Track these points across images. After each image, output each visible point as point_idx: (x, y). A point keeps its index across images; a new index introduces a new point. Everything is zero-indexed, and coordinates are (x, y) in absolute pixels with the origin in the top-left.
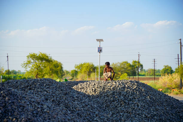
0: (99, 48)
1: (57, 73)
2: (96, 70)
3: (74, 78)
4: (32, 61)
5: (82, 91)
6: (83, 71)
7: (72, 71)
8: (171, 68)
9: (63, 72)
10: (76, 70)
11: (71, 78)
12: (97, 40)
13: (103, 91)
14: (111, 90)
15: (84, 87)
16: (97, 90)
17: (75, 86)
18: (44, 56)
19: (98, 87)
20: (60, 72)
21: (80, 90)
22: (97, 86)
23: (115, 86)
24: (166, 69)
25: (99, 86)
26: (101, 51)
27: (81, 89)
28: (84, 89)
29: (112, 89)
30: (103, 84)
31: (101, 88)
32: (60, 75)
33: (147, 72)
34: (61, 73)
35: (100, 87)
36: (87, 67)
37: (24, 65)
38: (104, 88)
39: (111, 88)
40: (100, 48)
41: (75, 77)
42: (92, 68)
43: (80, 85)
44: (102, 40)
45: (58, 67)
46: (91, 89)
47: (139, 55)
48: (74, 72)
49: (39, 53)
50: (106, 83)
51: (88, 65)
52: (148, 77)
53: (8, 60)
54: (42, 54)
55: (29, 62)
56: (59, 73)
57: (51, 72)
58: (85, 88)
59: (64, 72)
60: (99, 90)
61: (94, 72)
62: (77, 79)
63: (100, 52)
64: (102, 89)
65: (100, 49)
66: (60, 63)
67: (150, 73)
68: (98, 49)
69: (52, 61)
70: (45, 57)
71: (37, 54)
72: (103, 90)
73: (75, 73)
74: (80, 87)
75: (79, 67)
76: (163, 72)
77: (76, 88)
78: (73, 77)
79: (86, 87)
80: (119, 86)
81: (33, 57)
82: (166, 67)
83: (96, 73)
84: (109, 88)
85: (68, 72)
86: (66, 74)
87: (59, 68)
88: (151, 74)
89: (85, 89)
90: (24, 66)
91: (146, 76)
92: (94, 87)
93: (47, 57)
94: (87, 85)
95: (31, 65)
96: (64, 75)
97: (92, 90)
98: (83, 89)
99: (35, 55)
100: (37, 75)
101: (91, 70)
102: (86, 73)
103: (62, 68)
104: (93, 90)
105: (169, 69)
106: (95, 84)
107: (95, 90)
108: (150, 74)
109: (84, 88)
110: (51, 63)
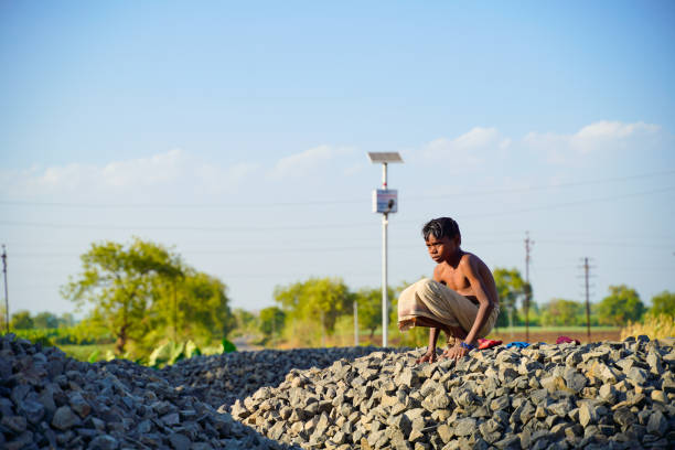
0: (381, 194)
1: (205, 319)
2: (359, 305)
3: (271, 338)
4: (103, 273)
5: (318, 433)
6: (307, 309)
7: (266, 312)
8: (635, 295)
9: (230, 315)
10: (281, 306)
11: (261, 336)
12: (375, 157)
13: (509, 437)
14: (580, 432)
15: (327, 400)
16: (443, 432)
17: (259, 394)
18: (149, 253)
19: (450, 406)
20: (217, 315)
21: (298, 427)
22: (440, 397)
23: (618, 396)
24: (616, 298)
25: (462, 398)
26: (391, 205)
27: (305, 417)
28: (332, 422)
29: (592, 422)
30: (490, 372)
31: (480, 413)
32: (218, 326)
33: (545, 313)
34: (221, 320)
35: (476, 400)
36: (324, 294)
37: (73, 290)
38: (509, 409)
39: (585, 413)
40: (387, 191)
41: (274, 334)
42: (340, 297)
43: (301, 385)
44: (395, 157)
45: (208, 297)
46: (393, 422)
47: (527, 241)
48: (271, 314)
49: (132, 242)
50: (522, 369)
51: (324, 288)
52: (551, 329)
53: (5, 271)
54: (144, 246)
55: (92, 279)
56: (215, 319)
57: (181, 314)
58: (341, 409)
59: (234, 317)
60: (465, 426)
61: (350, 313)
62: (284, 341)
63: (386, 214)
64: (492, 424)
65: (387, 201)
66: (217, 282)
67: (557, 314)
68: (378, 196)
69: (181, 274)
70: (156, 259)
71: (121, 247)
72: (503, 429)
73: (275, 320)
74: (298, 398)
75: (290, 296)
76: (608, 311)
77: (265, 405)
78: (269, 333)
79: (348, 401)
80: (656, 395)
81: (108, 256)
82: (616, 290)
83: (356, 317)
84: (559, 409)
85: (247, 318)
86: (240, 322)
87: (214, 301)
88: (561, 319)
89: (340, 421)
90: (72, 296)
91: (540, 326)
92: (416, 404)
93: (164, 255)
94: (356, 382)
95: (98, 291)
96: (234, 326)
97: (406, 427)
98: (323, 422)
99: (117, 248)
100: (123, 330)
101: (339, 306)
102: (317, 319)
103: (224, 300)
104: (415, 434)
105: (630, 301)
106: (423, 380)
107: (431, 426)
108: (558, 318)
109: (328, 408)
110: (180, 279)
